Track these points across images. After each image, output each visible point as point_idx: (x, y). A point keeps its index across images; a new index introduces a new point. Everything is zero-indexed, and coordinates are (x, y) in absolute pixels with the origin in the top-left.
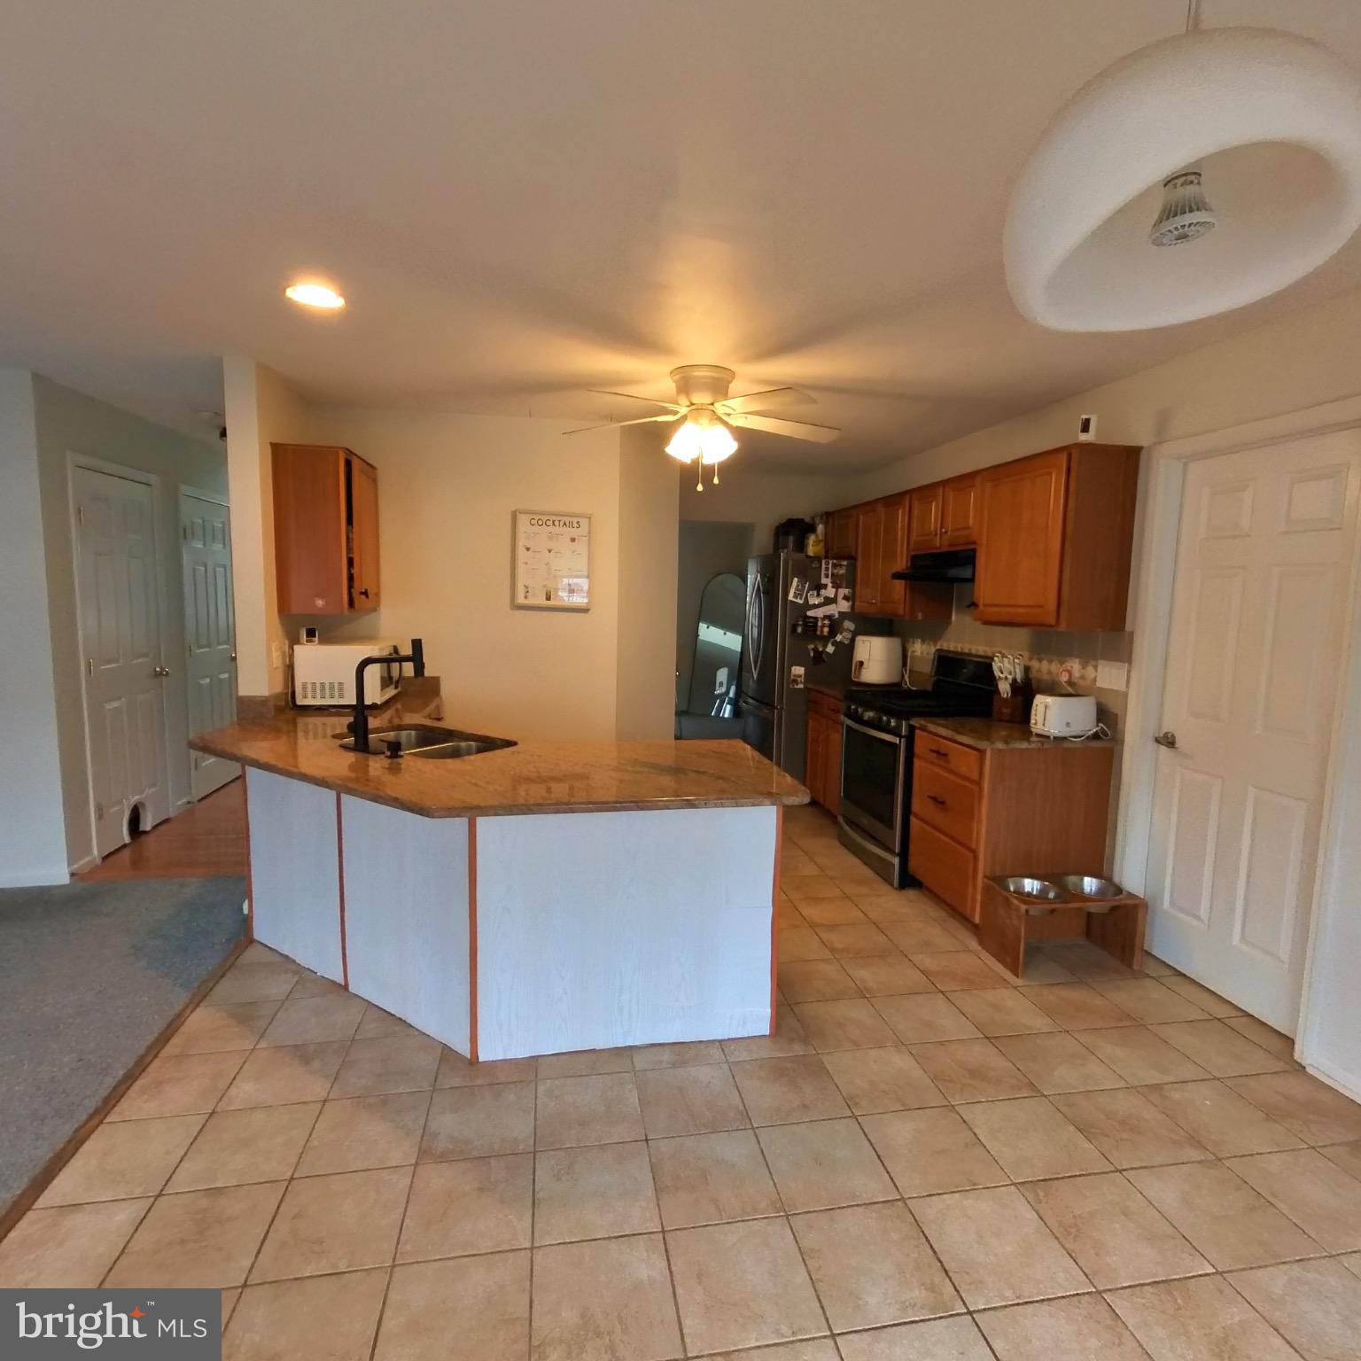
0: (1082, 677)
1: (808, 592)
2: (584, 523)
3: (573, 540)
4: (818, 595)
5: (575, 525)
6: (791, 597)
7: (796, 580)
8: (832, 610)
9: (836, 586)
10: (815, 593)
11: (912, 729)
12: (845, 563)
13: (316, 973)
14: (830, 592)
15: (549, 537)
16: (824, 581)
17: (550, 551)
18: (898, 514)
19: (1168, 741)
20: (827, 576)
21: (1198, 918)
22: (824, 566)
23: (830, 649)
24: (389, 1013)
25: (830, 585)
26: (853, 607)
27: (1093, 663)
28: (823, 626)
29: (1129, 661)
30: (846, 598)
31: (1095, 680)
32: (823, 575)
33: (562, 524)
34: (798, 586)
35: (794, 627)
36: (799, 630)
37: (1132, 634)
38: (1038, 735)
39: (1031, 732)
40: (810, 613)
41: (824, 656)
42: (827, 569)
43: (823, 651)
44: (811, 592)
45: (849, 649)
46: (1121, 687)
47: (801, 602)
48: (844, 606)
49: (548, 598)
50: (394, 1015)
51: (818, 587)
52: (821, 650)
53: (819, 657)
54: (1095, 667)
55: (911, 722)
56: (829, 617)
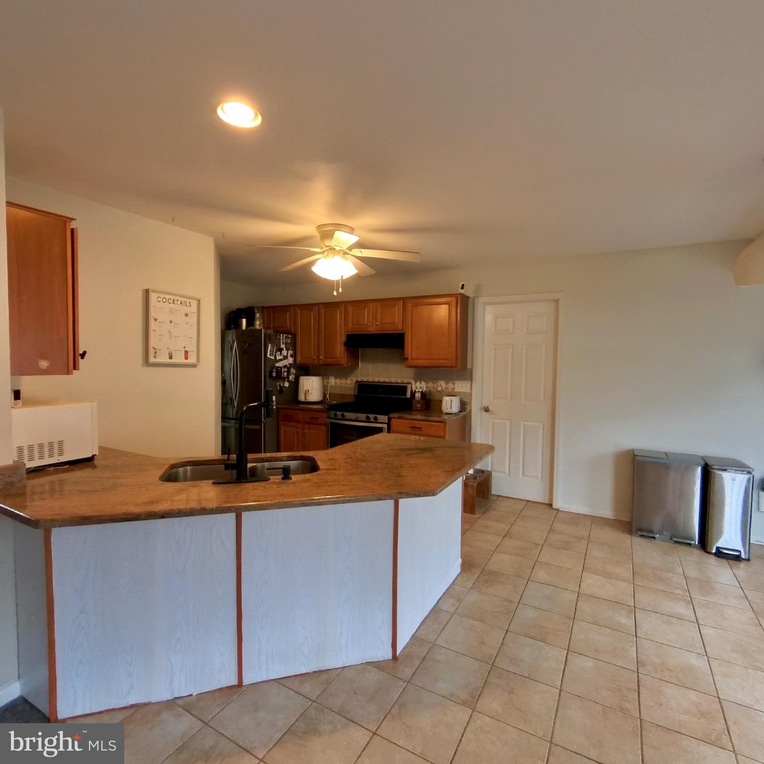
0: (446, 388)
1: (276, 352)
2: (194, 303)
3: (187, 315)
4: (281, 354)
5: (188, 304)
6: (268, 356)
7: (270, 345)
8: (285, 363)
9: (288, 350)
10: (279, 353)
11: (389, 419)
12: (290, 336)
13: (191, 695)
14: (285, 352)
15: (170, 311)
16: (283, 346)
17: (171, 322)
18: (337, 313)
19: (487, 410)
20: (283, 344)
21: (504, 473)
22: (281, 338)
23: (287, 384)
24: (301, 675)
25: (285, 348)
26: (295, 361)
27: (453, 382)
28: (284, 372)
29: (471, 380)
30: (291, 356)
31: (454, 388)
32: (281, 343)
33: (179, 302)
34: (271, 349)
35: (271, 372)
36: (274, 374)
37: (471, 370)
38: (447, 414)
39: (443, 413)
40: (277, 365)
41: (283, 388)
42: (283, 339)
43: (283, 386)
44: (278, 353)
45: (296, 385)
46: (468, 391)
47: (273, 358)
48: (290, 360)
49: (171, 358)
50: (308, 673)
51: (281, 350)
52: (282, 385)
53: (281, 390)
54: (454, 384)
55: (390, 416)
56: (285, 366)
